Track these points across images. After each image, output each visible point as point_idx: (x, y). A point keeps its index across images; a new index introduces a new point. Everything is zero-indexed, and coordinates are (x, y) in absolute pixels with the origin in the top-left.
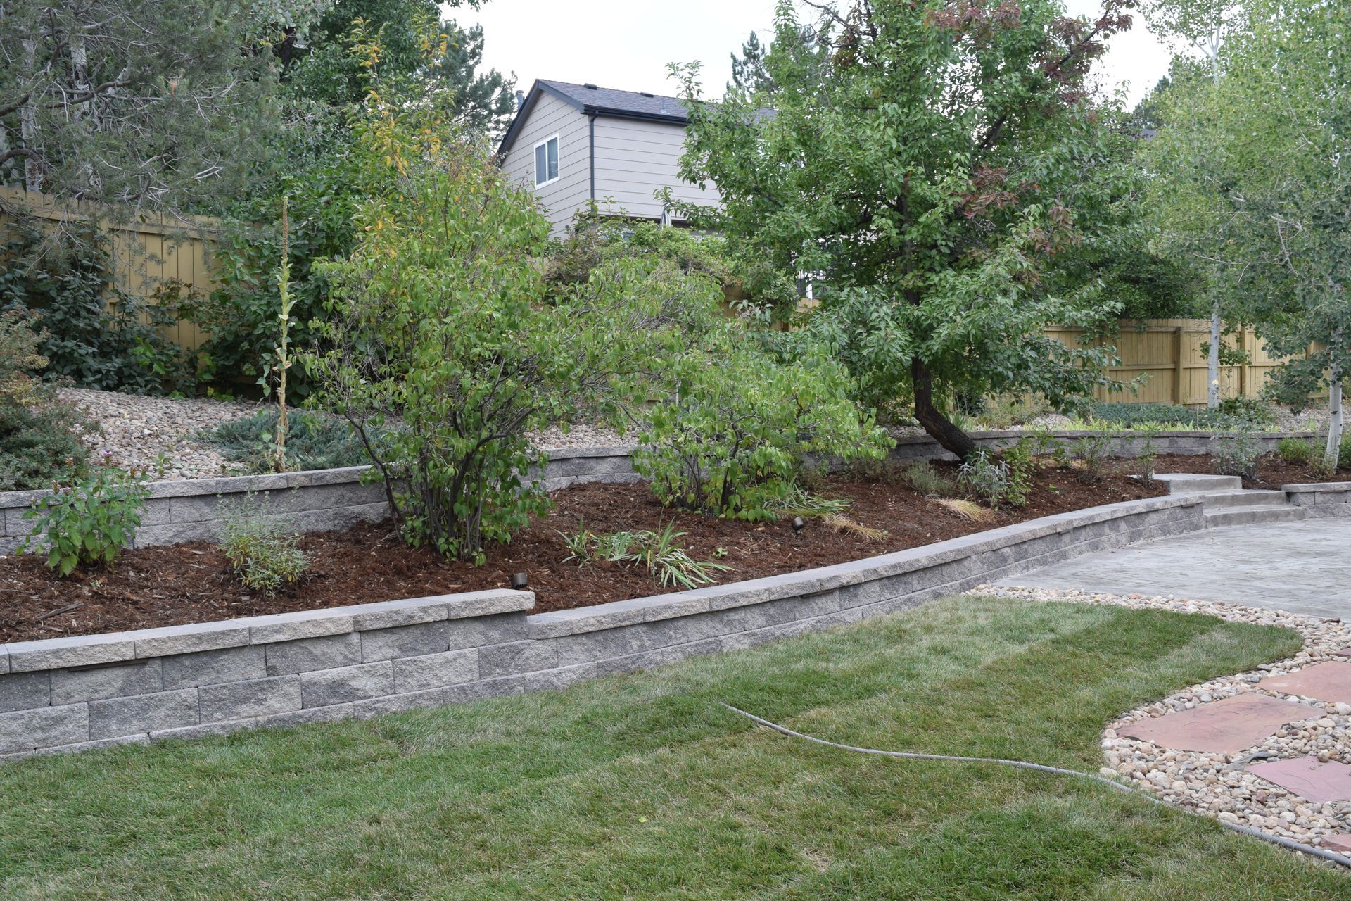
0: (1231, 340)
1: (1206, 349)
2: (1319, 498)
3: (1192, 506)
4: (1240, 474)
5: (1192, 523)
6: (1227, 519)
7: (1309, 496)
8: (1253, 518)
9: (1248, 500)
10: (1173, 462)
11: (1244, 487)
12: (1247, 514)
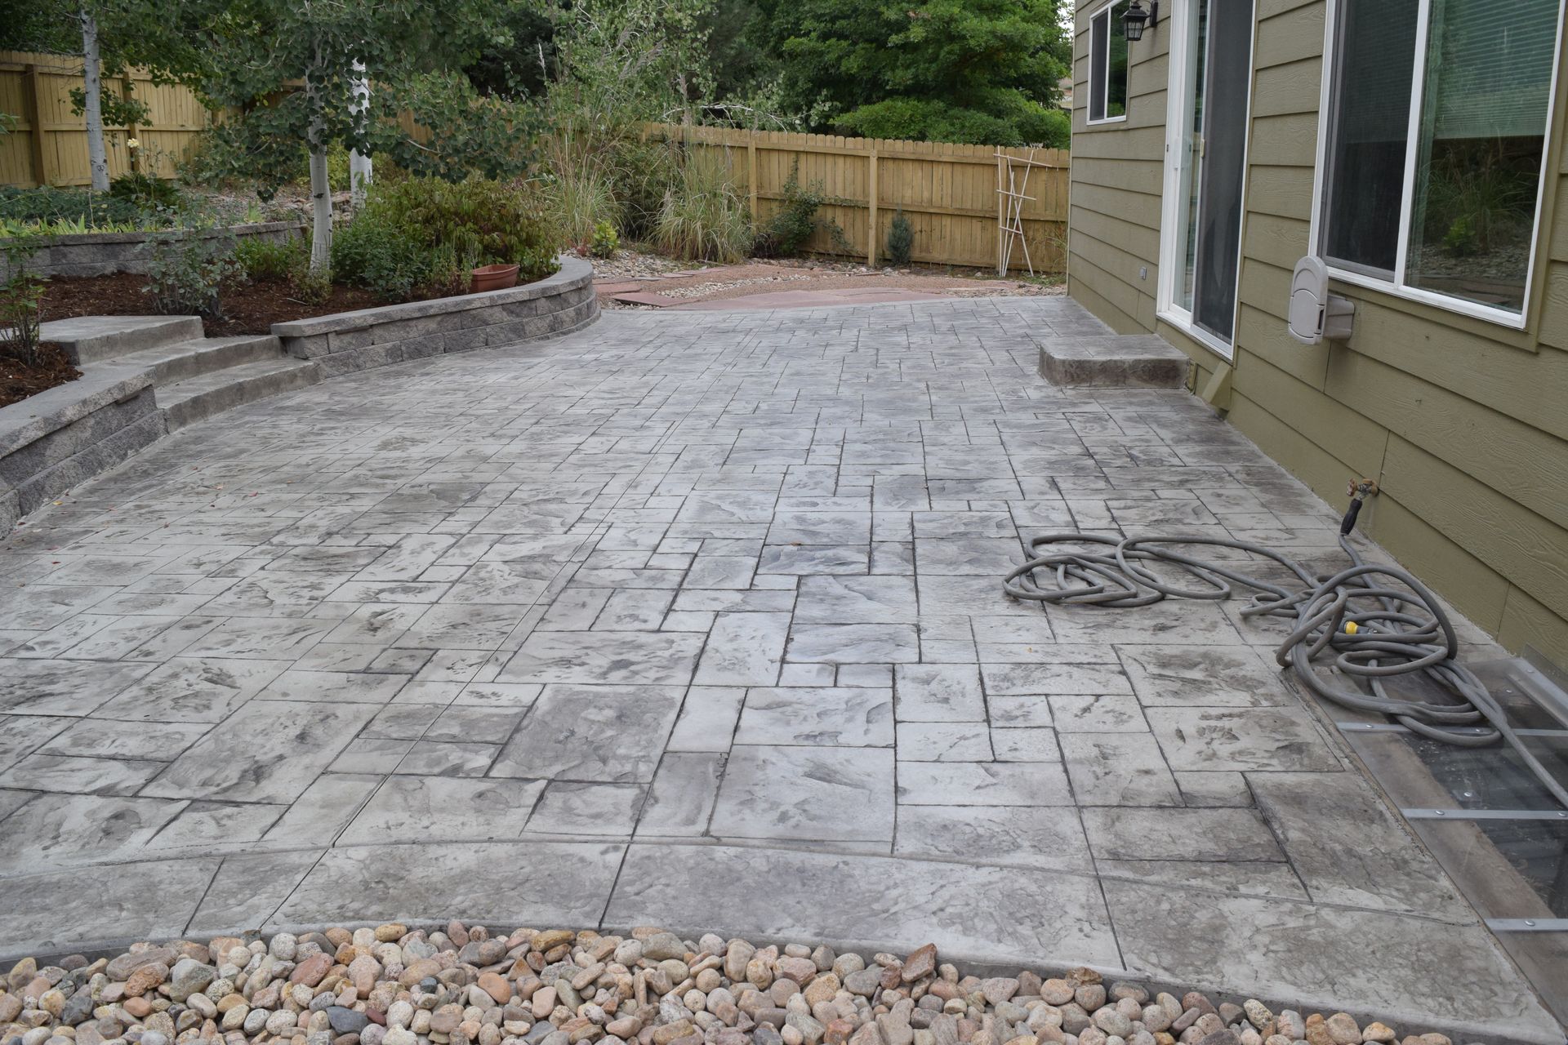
0: (114, 87)
1: (80, 101)
2: (335, 342)
3: (134, 398)
4: (196, 312)
5: (140, 430)
6: (198, 407)
7: (322, 342)
8: (239, 393)
9: (223, 359)
10: (66, 294)
11: (208, 334)
12: (230, 389)
